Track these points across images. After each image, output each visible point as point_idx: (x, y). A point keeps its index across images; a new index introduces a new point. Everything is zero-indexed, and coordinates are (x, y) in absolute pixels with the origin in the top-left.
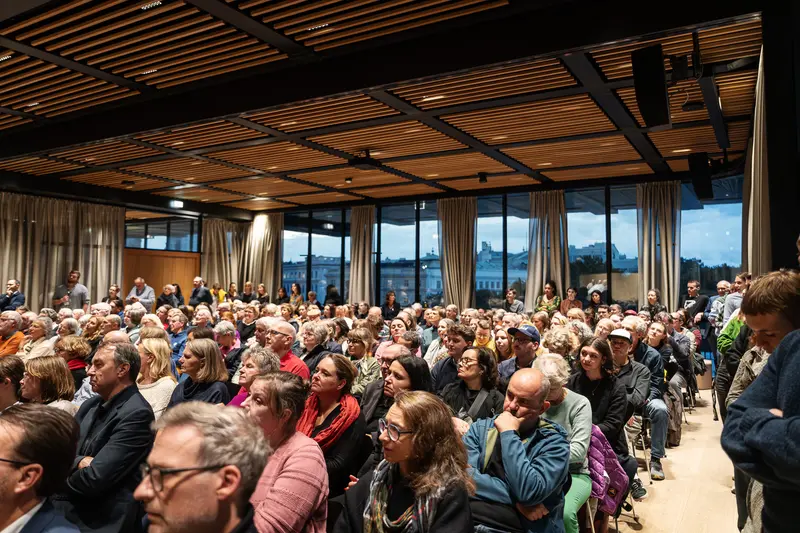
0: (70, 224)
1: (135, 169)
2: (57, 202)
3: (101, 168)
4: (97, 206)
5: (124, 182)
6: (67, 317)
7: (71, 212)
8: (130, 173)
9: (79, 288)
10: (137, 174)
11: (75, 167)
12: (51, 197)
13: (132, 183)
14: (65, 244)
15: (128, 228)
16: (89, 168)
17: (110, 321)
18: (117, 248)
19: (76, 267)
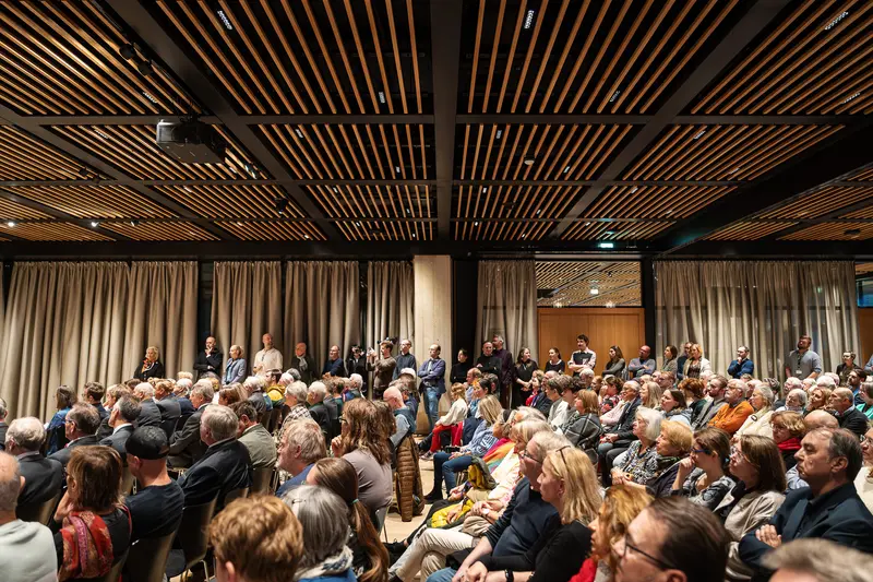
0: (792, 286)
1: (857, 214)
2: (776, 264)
3: (817, 220)
4: (820, 264)
5: (847, 232)
6: (795, 387)
7: (791, 272)
8: (853, 220)
9: (810, 354)
10: (861, 220)
11: (789, 224)
12: (769, 260)
13: (858, 231)
14: (789, 308)
15: (864, 283)
16: (803, 224)
17: (839, 394)
18: (848, 308)
19: (803, 332)
